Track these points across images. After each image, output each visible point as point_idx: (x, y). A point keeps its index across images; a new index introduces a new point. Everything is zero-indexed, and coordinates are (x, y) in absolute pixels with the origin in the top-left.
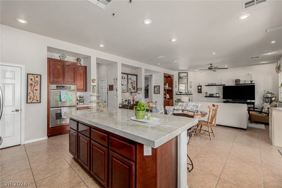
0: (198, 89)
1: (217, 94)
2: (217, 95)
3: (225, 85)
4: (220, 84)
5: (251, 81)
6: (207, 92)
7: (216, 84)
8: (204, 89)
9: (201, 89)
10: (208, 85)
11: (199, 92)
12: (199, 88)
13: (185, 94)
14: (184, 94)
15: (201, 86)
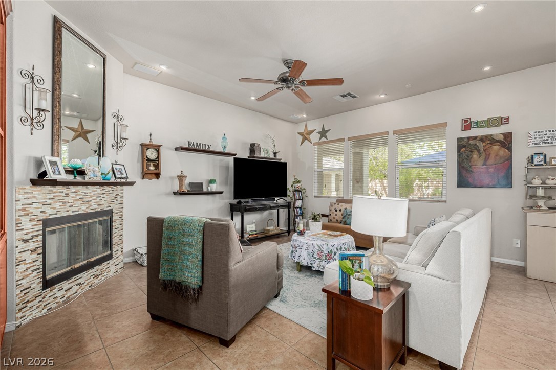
0: (146, 161)
1: (211, 182)
2: (214, 187)
3: (235, 155)
4: (221, 150)
5: (275, 154)
6: (184, 174)
7: (211, 149)
8: (171, 164)
9: (156, 162)
10: (187, 146)
11: (145, 175)
12: (151, 154)
13: (100, 180)
14: (95, 180)
15: (157, 148)
